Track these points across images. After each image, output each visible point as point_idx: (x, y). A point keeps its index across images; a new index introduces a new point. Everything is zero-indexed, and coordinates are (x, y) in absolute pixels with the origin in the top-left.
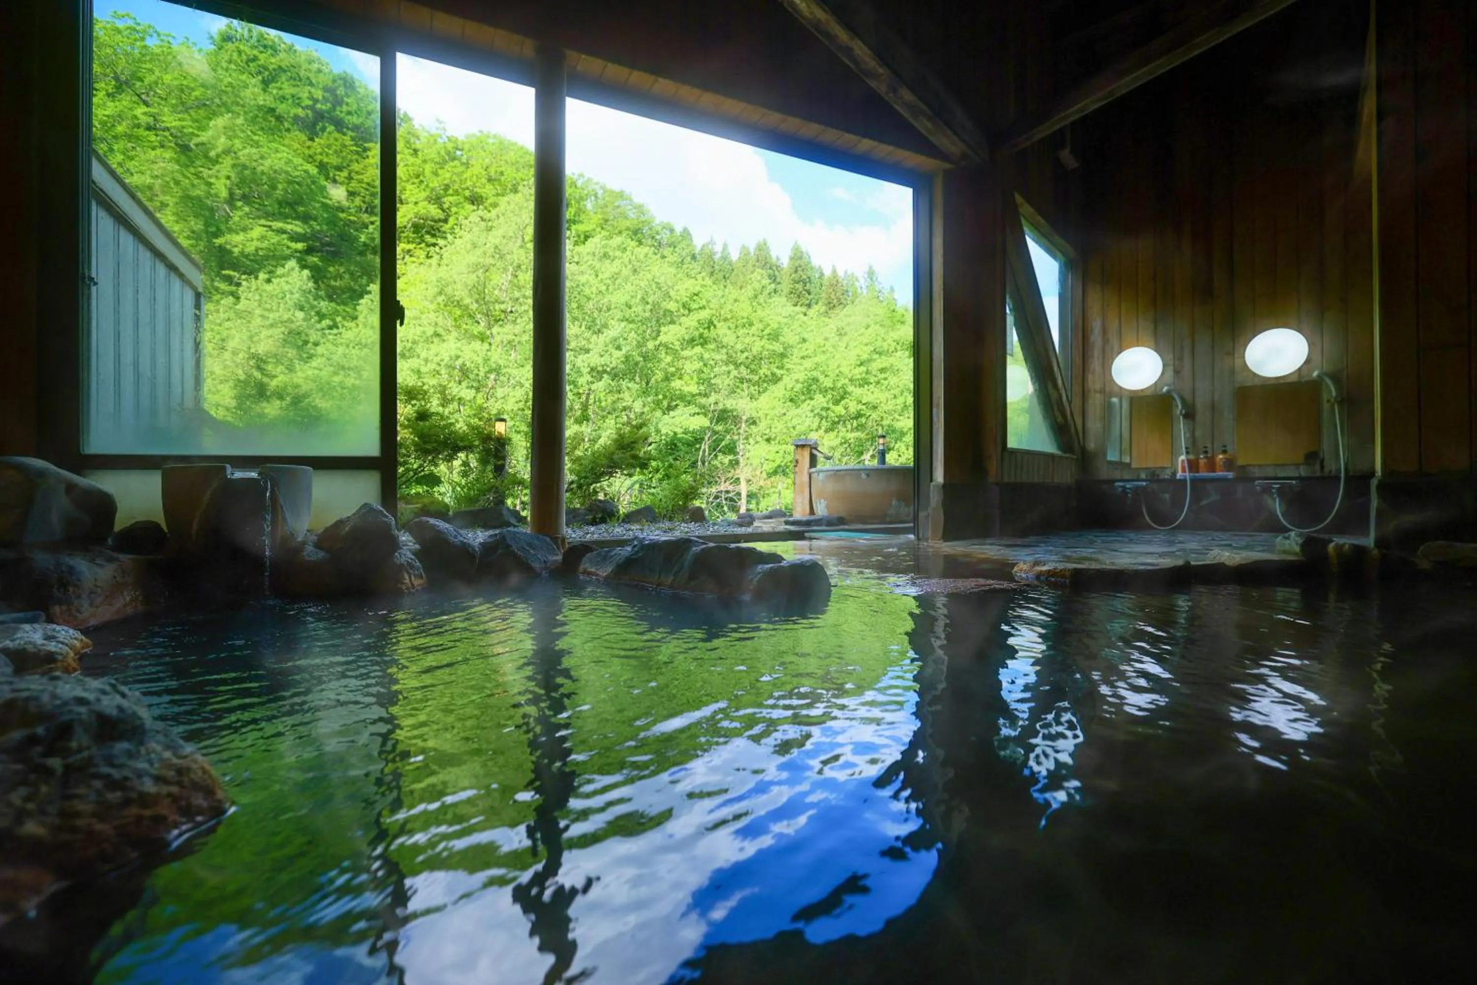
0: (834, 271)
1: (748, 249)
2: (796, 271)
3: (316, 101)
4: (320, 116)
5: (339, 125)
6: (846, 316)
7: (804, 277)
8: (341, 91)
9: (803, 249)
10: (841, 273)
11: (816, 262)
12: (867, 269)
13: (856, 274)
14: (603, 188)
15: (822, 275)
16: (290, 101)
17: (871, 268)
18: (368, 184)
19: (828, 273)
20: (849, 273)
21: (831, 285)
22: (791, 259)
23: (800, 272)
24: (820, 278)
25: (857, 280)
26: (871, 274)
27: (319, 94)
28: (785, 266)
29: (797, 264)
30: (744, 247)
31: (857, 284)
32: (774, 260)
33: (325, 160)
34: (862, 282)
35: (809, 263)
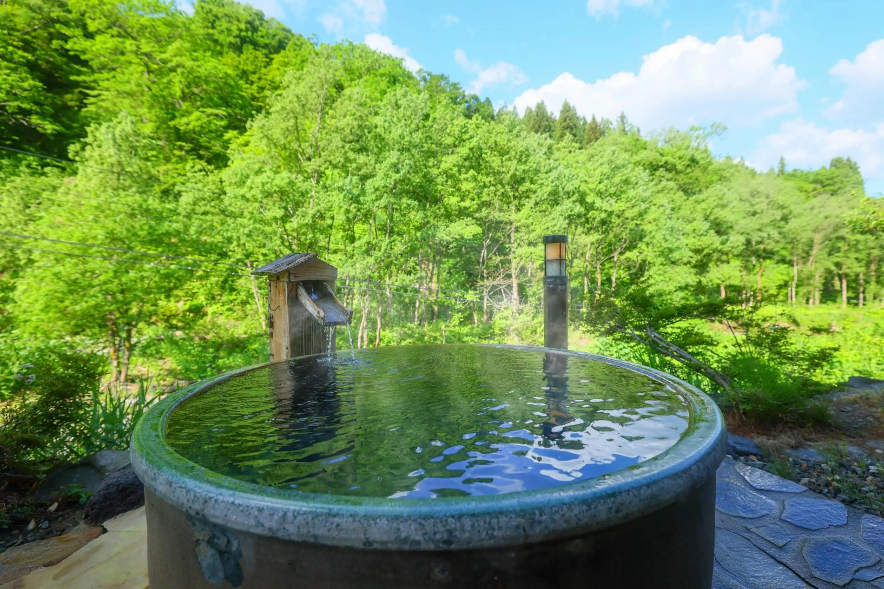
0: (594, 119)
1: (531, 109)
2: (565, 120)
3: (241, 30)
4: (244, 40)
5: (256, 45)
6: (599, 146)
7: (571, 124)
8: (257, 23)
9: (571, 106)
10: (599, 120)
11: (580, 113)
12: (620, 115)
13: (610, 119)
14: (429, 74)
15: (585, 123)
16: (226, 33)
17: (622, 113)
18: (271, 81)
19: (589, 120)
20: (605, 119)
21: (592, 129)
22: (562, 112)
23: (568, 121)
24: (584, 124)
25: (611, 124)
26: (623, 118)
27: (243, 26)
28: (558, 118)
29: (565, 115)
30: (528, 108)
31: (611, 127)
32: (549, 114)
33: (246, 68)
34: (615, 124)
35: (575, 114)
